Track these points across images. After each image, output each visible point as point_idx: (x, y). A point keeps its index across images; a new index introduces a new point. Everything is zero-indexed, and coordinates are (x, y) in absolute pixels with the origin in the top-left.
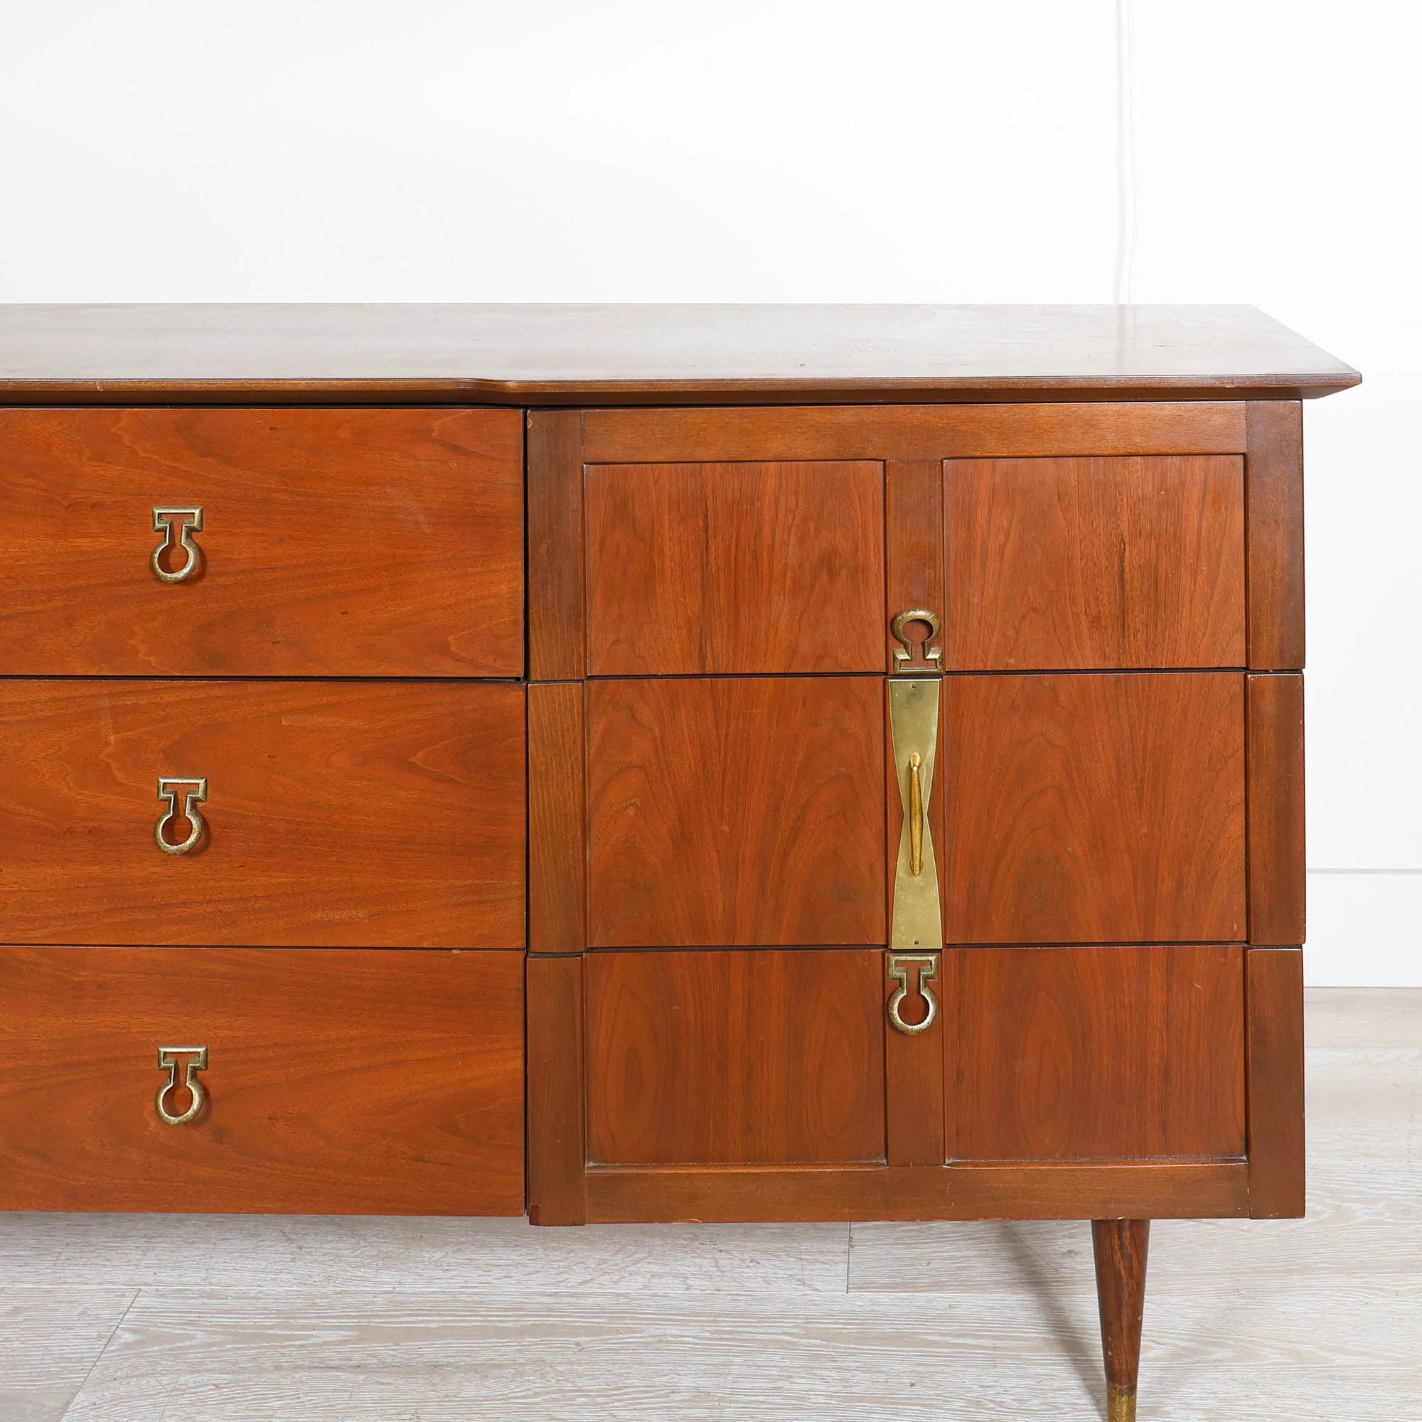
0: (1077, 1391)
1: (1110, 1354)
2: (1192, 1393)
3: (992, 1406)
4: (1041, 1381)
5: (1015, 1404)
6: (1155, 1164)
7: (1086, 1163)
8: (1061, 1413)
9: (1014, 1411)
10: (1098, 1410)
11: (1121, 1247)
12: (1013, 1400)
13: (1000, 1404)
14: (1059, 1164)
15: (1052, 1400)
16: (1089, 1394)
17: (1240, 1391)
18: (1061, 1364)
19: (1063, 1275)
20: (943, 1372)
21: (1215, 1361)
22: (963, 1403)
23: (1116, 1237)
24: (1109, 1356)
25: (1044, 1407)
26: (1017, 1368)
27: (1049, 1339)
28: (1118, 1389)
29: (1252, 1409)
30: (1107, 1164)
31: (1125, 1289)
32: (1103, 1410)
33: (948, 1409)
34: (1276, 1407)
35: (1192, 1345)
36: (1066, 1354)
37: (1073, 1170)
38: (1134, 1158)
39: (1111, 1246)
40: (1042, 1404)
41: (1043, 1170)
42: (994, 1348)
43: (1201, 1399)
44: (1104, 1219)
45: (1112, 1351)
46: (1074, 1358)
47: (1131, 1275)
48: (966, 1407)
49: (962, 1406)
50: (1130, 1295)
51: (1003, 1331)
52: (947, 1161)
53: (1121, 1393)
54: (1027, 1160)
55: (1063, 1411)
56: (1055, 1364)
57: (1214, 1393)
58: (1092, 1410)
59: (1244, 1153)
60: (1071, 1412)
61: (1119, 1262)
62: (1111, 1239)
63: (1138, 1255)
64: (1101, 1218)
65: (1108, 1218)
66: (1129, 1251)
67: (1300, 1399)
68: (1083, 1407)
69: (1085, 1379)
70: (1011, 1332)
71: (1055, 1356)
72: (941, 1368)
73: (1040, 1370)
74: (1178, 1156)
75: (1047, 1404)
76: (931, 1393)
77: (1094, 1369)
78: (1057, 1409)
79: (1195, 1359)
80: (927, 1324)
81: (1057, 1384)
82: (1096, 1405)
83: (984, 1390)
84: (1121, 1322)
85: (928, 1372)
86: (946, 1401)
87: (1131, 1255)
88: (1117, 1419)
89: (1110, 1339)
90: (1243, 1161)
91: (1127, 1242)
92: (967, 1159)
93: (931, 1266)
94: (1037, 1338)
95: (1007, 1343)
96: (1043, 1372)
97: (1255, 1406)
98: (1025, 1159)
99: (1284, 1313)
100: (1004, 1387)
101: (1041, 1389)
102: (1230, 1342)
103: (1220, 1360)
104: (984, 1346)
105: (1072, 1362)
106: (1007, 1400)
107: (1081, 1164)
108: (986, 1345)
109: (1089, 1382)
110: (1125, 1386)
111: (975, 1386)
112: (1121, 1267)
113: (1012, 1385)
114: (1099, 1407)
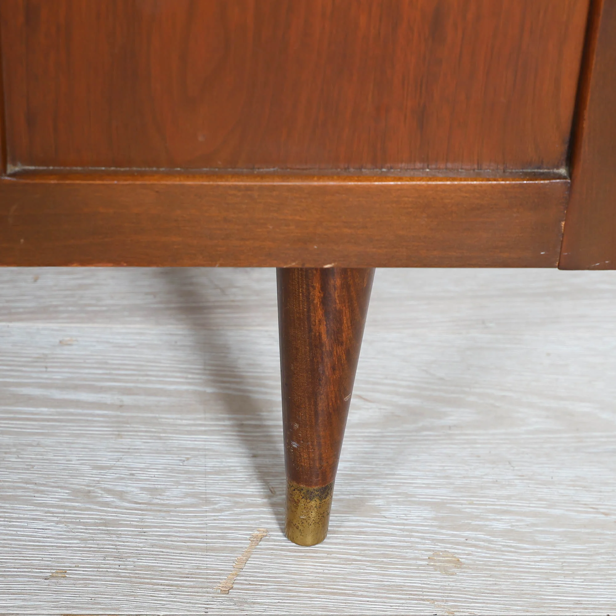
0: (241, 475)
1: (295, 445)
2: (416, 478)
3: (109, 498)
4: (188, 459)
5: (145, 496)
6: (400, 179)
7: (272, 176)
8: (214, 511)
9: (143, 506)
10: (273, 505)
11: (324, 301)
12: (142, 489)
13: (121, 495)
14: (220, 176)
15: (202, 489)
16: (258, 479)
17: (486, 475)
18: (219, 432)
19: (232, 298)
20: (38, 445)
21: (450, 428)
22: (63, 494)
23: (317, 285)
24: (294, 448)
25: (189, 500)
26: (151, 438)
27: (205, 392)
28: (304, 491)
29: (503, 502)
30: (310, 177)
31: (326, 360)
32: (279, 505)
33: (40, 505)
34: (540, 500)
35: (412, 402)
36: (227, 416)
37: (248, 188)
38: (360, 168)
39: (308, 298)
40: (187, 495)
41: (191, 187)
42: (121, 407)
43: (428, 486)
44: (300, 266)
45: (298, 442)
46: (239, 422)
47: (337, 340)
48: (68, 500)
49: (62, 500)
50: (334, 369)
51: (137, 381)
52: (11, 169)
53: (309, 496)
54: (162, 169)
55: (216, 506)
56: (212, 432)
57: (447, 477)
58: (263, 505)
59: (564, 163)
60: (229, 508)
61: (319, 321)
62: (308, 290)
63: (352, 311)
64: (293, 265)
65: (307, 266)
66: (338, 306)
67: (574, 486)
68: (249, 500)
69: (254, 456)
70: (148, 382)
71: (212, 419)
72: (36, 438)
73: (187, 441)
74: (442, 166)
75: (193, 495)
76: (15, 477)
77: (269, 439)
78: (207, 502)
79: (420, 424)
80: (24, 369)
81: (211, 463)
82: (269, 497)
83: (100, 474)
84: (316, 404)
85: (15, 445)
86: (38, 491)
87: (340, 312)
88: (300, 528)
89: (296, 426)
90: (560, 177)
91: (335, 295)
92: (48, 165)
93: (40, 283)
94: (187, 391)
95: (142, 400)
96: (190, 444)
97: (509, 497)
98: (158, 167)
99: (548, 354)
100: (131, 469)
101: (187, 472)
102: (472, 399)
103: (456, 426)
104: (105, 404)
105: (237, 429)
106: (133, 488)
107: (262, 176)
108: (109, 402)
109: (259, 460)
110: (316, 488)
111: (86, 467)
112: (323, 329)
113: (142, 466)
114: (274, 499)
